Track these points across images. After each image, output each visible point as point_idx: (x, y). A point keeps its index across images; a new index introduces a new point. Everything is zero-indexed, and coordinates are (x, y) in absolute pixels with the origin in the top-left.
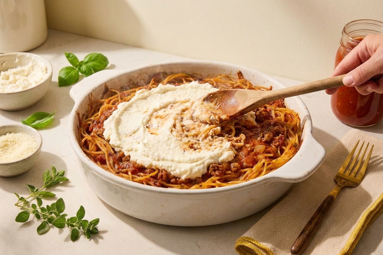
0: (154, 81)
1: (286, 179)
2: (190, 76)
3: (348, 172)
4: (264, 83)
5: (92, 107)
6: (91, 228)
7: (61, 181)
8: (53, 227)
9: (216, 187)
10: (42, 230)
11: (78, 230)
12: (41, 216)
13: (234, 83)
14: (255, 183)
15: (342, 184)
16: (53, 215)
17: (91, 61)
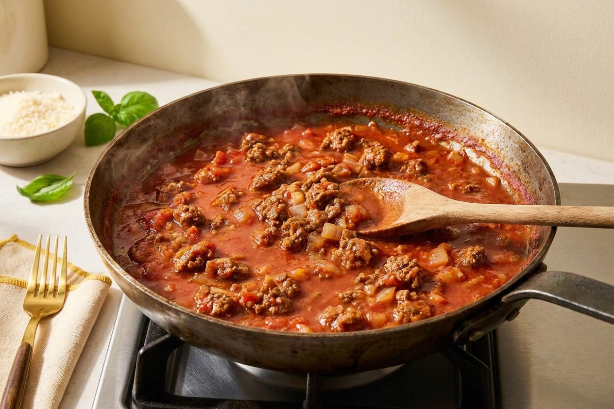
17: (133, 104)
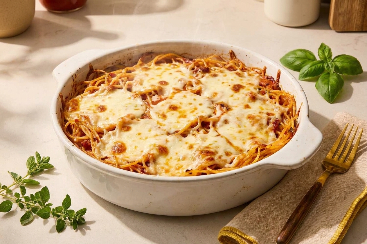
0: (142, 61)
1: (281, 166)
2: (179, 56)
3: (336, 157)
4: (258, 63)
5: (76, 90)
6: (78, 219)
7: (46, 168)
8: (37, 218)
9: (207, 174)
10: (26, 220)
11: (64, 220)
12: (25, 206)
13: (226, 63)
14: (248, 170)
15: (330, 170)
16: (37, 204)
